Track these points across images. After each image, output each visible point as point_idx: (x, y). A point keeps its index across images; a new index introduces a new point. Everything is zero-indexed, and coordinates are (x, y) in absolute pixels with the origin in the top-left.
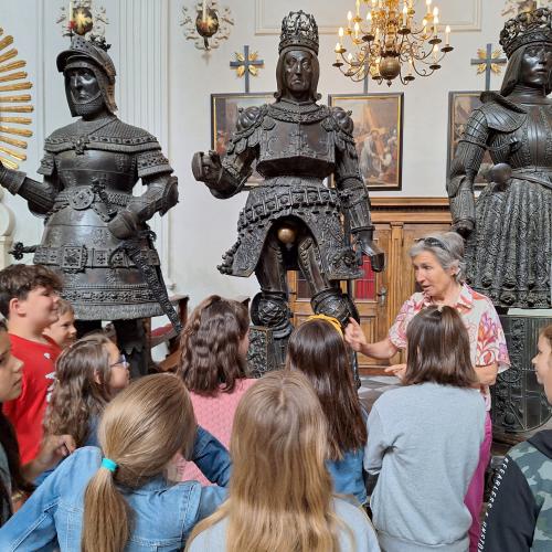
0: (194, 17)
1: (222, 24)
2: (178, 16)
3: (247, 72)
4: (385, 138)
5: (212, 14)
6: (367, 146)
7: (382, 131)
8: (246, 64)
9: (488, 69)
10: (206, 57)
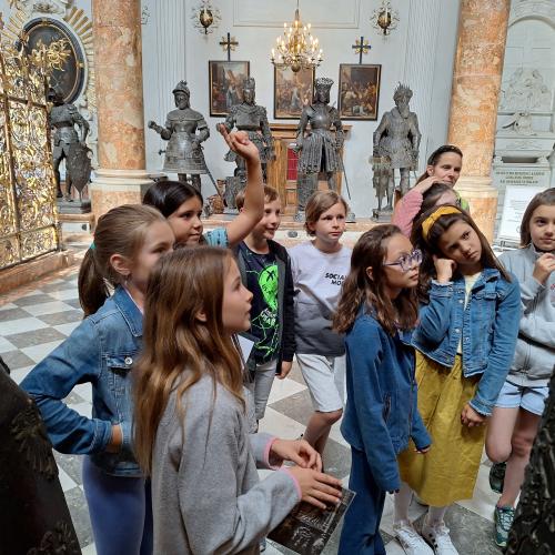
0: (199, 13)
1: (214, 19)
2: (189, 13)
3: (229, 47)
4: (305, 89)
5: (209, 12)
6: (295, 94)
7: (303, 86)
8: (229, 43)
9: (361, 51)
10: (206, 38)
